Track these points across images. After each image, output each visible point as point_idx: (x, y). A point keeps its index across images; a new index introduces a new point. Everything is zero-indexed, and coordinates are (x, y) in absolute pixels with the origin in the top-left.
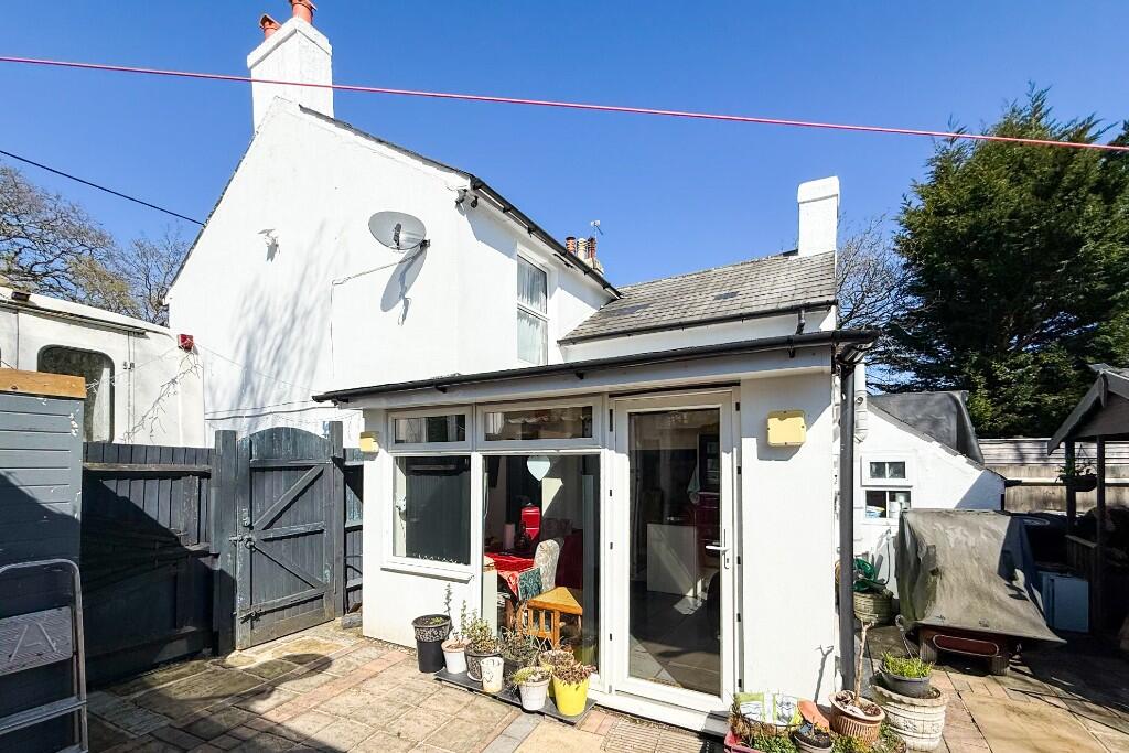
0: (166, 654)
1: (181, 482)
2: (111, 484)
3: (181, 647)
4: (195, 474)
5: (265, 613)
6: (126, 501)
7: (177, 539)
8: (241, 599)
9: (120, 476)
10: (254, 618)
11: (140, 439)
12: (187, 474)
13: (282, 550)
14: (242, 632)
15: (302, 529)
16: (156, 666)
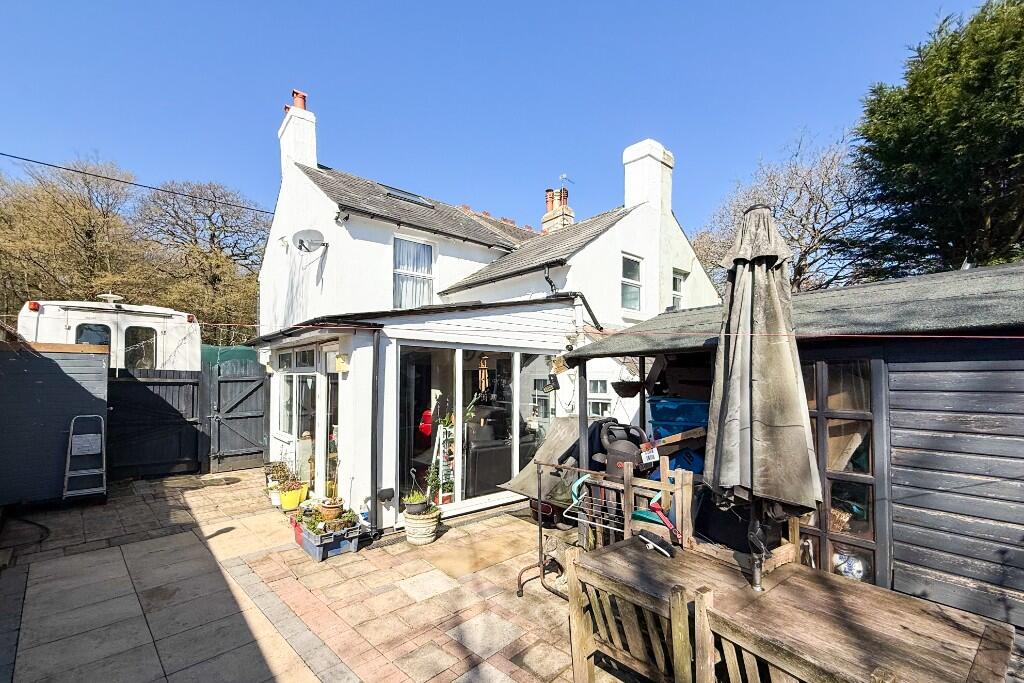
0: (177, 469)
1: (183, 388)
2: (151, 388)
3: (183, 467)
4: (190, 383)
5: (227, 456)
6: (158, 396)
7: (181, 415)
8: (214, 447)
9: (154, 384)
10: (221, 458)
11: (168, 367)
12: (187, 384)
13: (237, 425)
14: (214, 464)
15: (249, 414)
16: (173, 475)
